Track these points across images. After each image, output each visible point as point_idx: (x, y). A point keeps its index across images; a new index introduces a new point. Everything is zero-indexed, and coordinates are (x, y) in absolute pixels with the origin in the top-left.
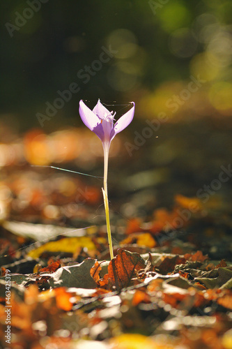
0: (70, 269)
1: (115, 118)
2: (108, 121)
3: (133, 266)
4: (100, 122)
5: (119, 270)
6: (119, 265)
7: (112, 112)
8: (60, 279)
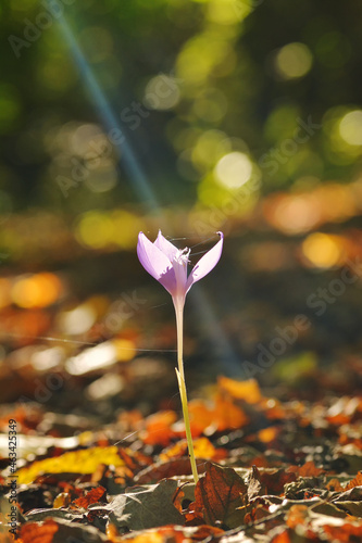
0: (137, 496)
1: (190, 258)
2: (181, 263)
3: (228, 489)
4: (171, 267)
5: (209, 495)
6: (209, 487)
7: (186, 249)
8: (124, 512)
